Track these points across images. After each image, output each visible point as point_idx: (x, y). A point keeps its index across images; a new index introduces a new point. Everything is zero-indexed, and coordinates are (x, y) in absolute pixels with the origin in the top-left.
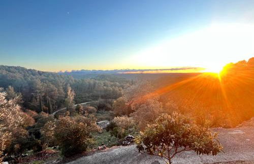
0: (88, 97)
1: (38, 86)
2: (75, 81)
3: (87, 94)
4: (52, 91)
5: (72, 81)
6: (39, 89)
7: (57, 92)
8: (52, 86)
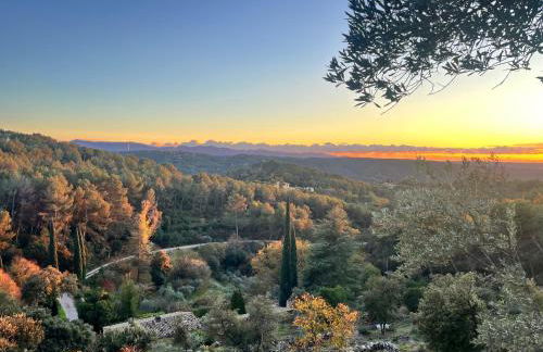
0: (205, 229)
1: (56, 196)
2: (173, 180)
3: (203, 220)
4: (94, 209)
5: (164, 180)
6: (59, 204)
7: (107, 212)
8: (95, 195)
